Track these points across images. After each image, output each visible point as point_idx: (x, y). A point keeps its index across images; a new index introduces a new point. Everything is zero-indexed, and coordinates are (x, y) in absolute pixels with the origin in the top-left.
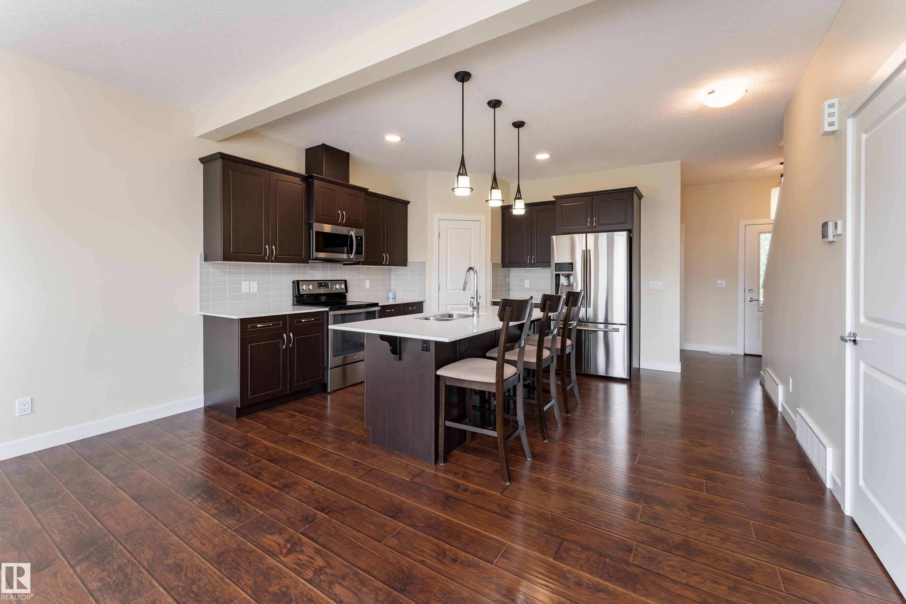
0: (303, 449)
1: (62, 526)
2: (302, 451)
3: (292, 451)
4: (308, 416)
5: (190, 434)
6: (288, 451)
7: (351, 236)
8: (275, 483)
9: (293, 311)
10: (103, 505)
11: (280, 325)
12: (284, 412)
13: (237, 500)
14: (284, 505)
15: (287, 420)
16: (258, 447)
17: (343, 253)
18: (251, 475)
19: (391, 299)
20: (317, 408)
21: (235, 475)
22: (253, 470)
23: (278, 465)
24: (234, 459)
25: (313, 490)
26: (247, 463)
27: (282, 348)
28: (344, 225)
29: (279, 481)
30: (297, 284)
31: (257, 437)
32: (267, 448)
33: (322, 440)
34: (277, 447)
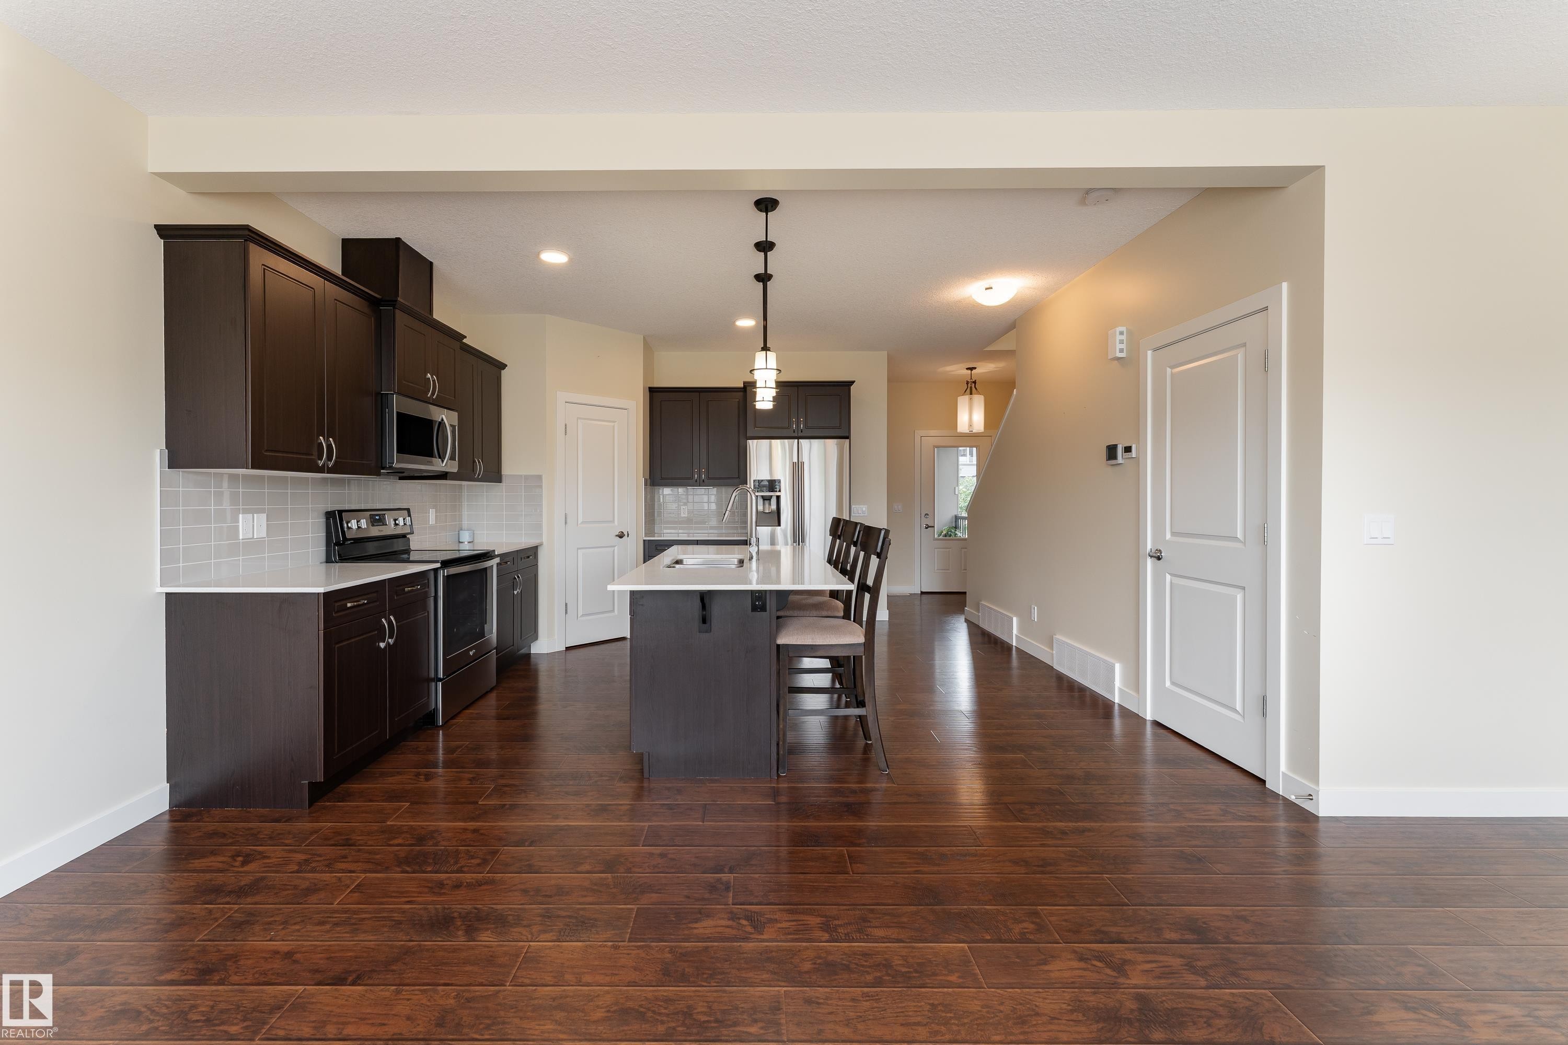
7: (442, 424)
11: (377, 602)
12: (399, 773)
19: (466, 543)
27: (381, 646)
28: (433, 403)
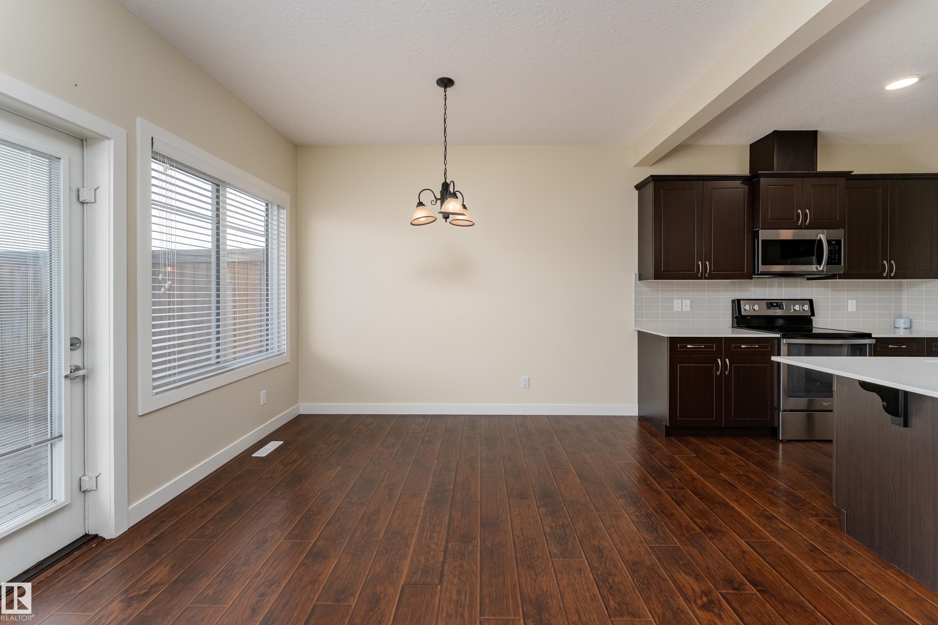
0: (736, 497)
1: (536, 474)
2: (734, 498)
3: (721, 493)
4: (747, 459)
5: (624, 437)
6: (717, 491)
7: (820, 241)
8: (698, 521)
9: (733, 333)
10: (559, 470)
11: (714, 348)
12: (717, 445)
13: (656, 518)
14: (704, 549)
15: (719, 456)
16: (684, 473)
17: (811, 264)
18: (673, 499)
19: (902, 328)
20: (760, 454)
21: (659, 493)
22: (676, 495)
23: (704, 502)
24: (659, 475)
25: (744, 552)
26: (670, 485)
27: (716, 374)
28: (807, 228)
29: (702, 521)
30: (737, 304)
31: (684, 462)
32: (694, 479)
33: (763, 496)
34: (705, 482)
